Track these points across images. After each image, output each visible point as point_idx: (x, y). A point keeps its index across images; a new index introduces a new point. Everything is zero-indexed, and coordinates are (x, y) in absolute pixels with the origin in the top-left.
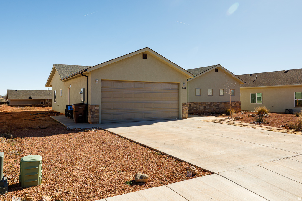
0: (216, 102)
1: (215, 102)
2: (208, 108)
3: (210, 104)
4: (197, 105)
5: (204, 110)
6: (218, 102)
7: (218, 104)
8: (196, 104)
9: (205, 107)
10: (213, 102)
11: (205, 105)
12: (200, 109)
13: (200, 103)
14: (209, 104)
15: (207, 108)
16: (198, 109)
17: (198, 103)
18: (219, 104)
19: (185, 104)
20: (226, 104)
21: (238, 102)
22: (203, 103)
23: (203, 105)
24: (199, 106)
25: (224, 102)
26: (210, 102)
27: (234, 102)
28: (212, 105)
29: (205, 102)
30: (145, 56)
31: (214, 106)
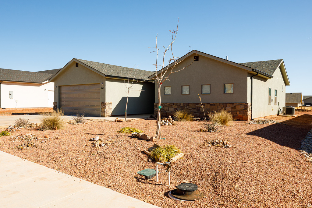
0: (193, 103)
1: (191, 103)
2: (181, 110)
3: (184, 106)
6: (198, 104)
7: (197, 106)
10: (188, 104)
14: (182, 105)
16: (166, 112)
17: (166, 103)
19: (103, 102)
20: (213, 107)
21: (241, 104)
22: (173, 104)
23: (173, 107)
24: (167, 108)
25: (208, 104)
26: (184, 103)
27: (230, 104)
28: (188, 107)
29: (176, 102)
30: (77, 65)
31: (191, 109)
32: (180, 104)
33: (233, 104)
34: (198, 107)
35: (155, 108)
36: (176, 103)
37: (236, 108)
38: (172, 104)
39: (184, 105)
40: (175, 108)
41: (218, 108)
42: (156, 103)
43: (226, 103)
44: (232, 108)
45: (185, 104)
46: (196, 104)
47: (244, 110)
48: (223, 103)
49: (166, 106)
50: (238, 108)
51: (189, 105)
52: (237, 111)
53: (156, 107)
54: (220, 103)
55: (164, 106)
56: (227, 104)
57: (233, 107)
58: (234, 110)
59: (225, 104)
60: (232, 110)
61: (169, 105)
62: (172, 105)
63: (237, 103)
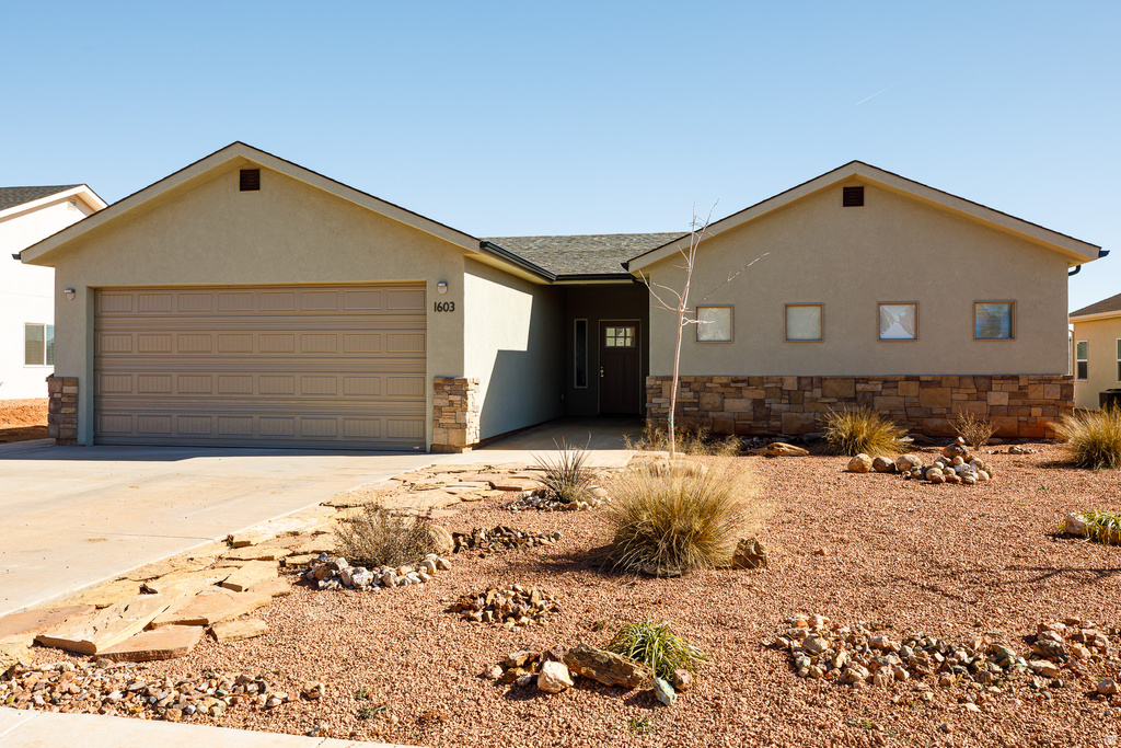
0: (845, 379)
1: (834, 378)
2: (785, 407)
3: (801, 389)
4: (706, 389)
5: (755, 419)
6: (866, 380)
7: (860, 387)
8: (695, 386)
9: (758, 403)
10: (821, 380)
11: (760, 394)
12: (725, 414)
13: (725, 381)
14: (790, 385)
15: (775, 406)
16: (711, 414)
17: (711, 379)
18: (868, 387)
19: (449, 380)
20: (931, 391)
21: (1046, 380)
22: (748, 381)
23: (746, 393)
24: (717, 399)
25: (909, 378)
26: (799, 378)
27: (1004, 378)
28: (818, 393)
29: (760, 374)
30: (250, 179)
31: (833, 400)
32: (781, 380)
33: (1015, 378)
34: (864, 393)
35: (654, 400)
36: (762, 378)
37: (1026, 395)
38: (743, 381)
39: (799, 383)
40: (758, 397)
41: (954, 397)
42: (657, 378)
43: (985, 377)
44: (1012, 396)
45: (804, 382)
46: (857, 380)
47: (1061, 404)
48: (975, 377)
49: (710, 390)
50: (1036, 394)
51: (826, 383)
52: (1031, 406)
53: (659, 393)
54: (961, 378)
55: (696, 392)
56: (991, 378)
57: (1016, 389)
58: (1019, 402)
59: (983, 380)
60: (1013, 402)
61: (726, 385)
62: (740, 385)
63: (1033, 377)
